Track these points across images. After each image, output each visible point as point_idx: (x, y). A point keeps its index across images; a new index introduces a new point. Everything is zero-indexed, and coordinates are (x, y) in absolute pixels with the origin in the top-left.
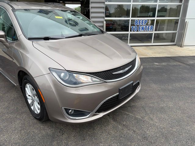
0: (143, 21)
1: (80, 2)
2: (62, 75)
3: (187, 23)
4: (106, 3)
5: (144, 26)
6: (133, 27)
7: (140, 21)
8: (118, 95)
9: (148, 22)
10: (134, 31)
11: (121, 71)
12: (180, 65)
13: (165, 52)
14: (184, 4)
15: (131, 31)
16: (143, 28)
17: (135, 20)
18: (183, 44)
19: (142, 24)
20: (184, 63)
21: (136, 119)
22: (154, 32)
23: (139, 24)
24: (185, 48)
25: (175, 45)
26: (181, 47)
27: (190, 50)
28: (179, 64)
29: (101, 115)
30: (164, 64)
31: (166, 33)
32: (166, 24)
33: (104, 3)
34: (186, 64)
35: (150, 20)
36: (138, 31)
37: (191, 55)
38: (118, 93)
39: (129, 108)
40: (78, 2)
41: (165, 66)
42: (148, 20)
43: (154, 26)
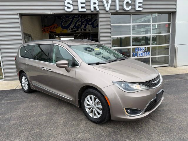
0: (141, 48)
1: (73, 36)
2: (123, 85)
3: (177, 48)
4: (112, 36)
5: (143, 53)
6: (134, 54)
7: (139, 48)
8: (156, 99)
9: (145, 49)
10: (135, 57)
11: (156, 82)
12: (181, 81)
13: (164, 72)
14: (171, 34)
15: (132, 57)
16: (142, 54)
17: (135, 48)
18: (176, 65)
19: (141, 51)
20: (183, 79)
21: (168, 118)
22: (151, 57)
23: (139, 51)
24: (178, 68)
25: (169, 66)
26: (175, 67)
27: (183, 69)
28: (180, 79)
29: (147, 114)
30: (168, 80)
31: (159, 57)
32: (157, 50)
33: (111, 36)
34: (186, 80)
35: (147, 47)
36: (138, 56)
37: (186, 73)
38: (156, 98)
39: (159, 112)
40: (72, 36)
41: (169, 82)
42: (145, 48)
43: (150, 52)
